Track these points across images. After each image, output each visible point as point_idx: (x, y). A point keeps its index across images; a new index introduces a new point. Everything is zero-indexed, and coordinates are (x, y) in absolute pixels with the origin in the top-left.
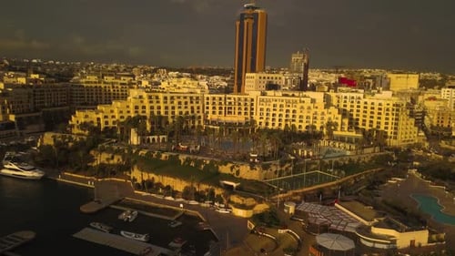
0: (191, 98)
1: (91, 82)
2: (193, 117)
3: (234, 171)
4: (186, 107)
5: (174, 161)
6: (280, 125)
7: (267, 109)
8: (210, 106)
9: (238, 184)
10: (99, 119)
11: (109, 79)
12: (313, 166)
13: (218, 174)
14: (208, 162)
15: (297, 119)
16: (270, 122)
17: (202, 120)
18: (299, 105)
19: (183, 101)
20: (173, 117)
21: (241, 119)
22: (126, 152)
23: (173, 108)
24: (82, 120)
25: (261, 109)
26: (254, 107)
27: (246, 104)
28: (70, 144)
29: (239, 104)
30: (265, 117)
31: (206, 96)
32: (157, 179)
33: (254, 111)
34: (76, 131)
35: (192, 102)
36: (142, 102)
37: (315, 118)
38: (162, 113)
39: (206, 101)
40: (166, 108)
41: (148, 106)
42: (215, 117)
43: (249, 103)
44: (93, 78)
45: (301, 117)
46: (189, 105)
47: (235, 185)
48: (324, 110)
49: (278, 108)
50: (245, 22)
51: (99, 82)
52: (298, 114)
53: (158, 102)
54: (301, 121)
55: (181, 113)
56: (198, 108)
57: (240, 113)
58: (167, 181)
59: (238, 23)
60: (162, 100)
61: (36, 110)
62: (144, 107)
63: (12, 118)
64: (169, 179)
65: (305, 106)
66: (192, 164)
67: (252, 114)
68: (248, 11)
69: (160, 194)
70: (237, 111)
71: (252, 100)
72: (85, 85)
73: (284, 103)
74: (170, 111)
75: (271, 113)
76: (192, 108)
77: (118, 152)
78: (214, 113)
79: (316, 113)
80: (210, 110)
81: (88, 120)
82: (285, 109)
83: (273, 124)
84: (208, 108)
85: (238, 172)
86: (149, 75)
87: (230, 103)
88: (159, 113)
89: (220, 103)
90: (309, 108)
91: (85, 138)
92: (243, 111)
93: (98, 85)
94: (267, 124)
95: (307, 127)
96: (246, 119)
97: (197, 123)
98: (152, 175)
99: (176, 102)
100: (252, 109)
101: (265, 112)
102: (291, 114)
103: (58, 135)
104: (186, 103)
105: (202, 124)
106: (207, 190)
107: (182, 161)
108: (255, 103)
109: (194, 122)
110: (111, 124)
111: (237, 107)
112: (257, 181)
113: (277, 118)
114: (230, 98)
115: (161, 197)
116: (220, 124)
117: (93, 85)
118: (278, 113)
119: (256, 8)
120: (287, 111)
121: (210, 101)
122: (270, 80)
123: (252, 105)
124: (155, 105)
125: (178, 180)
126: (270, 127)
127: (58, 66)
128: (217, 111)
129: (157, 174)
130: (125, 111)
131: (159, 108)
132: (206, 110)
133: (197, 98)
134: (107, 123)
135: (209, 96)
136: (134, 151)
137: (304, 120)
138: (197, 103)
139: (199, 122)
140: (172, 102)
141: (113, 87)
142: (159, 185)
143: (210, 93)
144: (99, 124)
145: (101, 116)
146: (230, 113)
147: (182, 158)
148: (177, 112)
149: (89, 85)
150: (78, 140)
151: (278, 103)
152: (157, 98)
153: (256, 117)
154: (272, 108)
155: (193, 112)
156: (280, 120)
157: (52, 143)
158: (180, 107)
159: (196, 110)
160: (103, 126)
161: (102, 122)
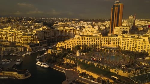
0: (96, 38)
1: (61, 29)
2: (97, 45)
3: (116, 72)
4: (94, 42)
5: (92, 65)
6: (130, 49)
7: (125, 43)
8: (103, 41)
9: (118, 78)
10: (65, 45)
11: (67, 28)
12: (148, 70)
13: (110, 72)
14: (105, 67)
15: (137, 47)
16: (126, 48)
17: (100, 46)
18: (138, 42)
19: (93, 39)
20: (90, 45)
21: (115, 46)
22: (75, 59)
23: (90, 42)
24: (60, 46)
25: (123, 43)
26: (120, 41)
27: (116, 40)
28: (56, 54)
29: (114, 40)
30: (124, 45)
31: (101, 37)
32: (87, 72)
33: (120, 43)
34: (58, 49)
35: (96, 40)
36: (79, 40)
37: (145, 47)
38: (86, 44)
39: (101, 39)
40: (88, 42)
41: (81, 41)
42: (105, 45)
43: (118, 40)
44: (62, 28)
45: (139, 46)
46: (95, 41)
47: (117, 78)
48: (149, 44)
49: (129, 43)
50: (115, 8)
51: (64, 29)
52: (138, 46)
53: (85, 40)
54: (139, 48)
55: (92, 43)
56: (99, 42)
57: (114, 44)
58: (91, 74)
59: (112, 9)
60: (86, 39)
61: (45, 39)
62: (80, 42)
63: (38, 42)
64: (92, 73)
65: (141, 42)
66: (99, 67)
67: (119, 44)
68: (116, 4)
69: (88, 79)
70: (113, 43)
71: (119, 39)
72: (59, 30)
73: (132, 41)
74: (89, 43)
75: (127, 44)
76: (96, 42)
77: (72, 59)
78: (104, 43)
79: (145, 45)
80: (103, 42)
81: (62, 46)
82: (132, 43)
83: (127, 48)
84: (102, 41)
85: (118, 73)
86: (77, 23)
87: (110, 40)
88: (85, 43)
89: (107, 40)
90: (143, 43)
91: (61, 52)
92: (115, 43)
93: (63, 30)
94: (125, 48)
95: (142, 51)
96: (117, 46)
97: (98, 47)
98: (85, 71)
99: (91, 40)
100: (119, 42)
101: (124, 44)
102: (135, 45)
103: (53, 50)
104: (94, 40)
105: (100, 47)
106: (106, 80)
107: (96, 66)
108: (120, 40)
109: (97, 47)
110: (69, 47)
111: (113, 41)
112: (126, 77)
113: (129, 46)
114: (110, 38)
115: (89, 80)
116: (107, 48)
117: (62, 30)
118: (129, 44)
119: (119, 3)
120: (133, 44)
121: (103, 39)
122: (124, 29)
123: (119, 41)
124: (84, 41)
125: (95, 74)
126: (126, 49)
127: (49, 20)
128: (106, 43)
129: (87, 71)
130: (74, 43)
131: (85, 42)
132: (101, 42)
133: (98, 38)
134: (68, 47)
135: (103, 37)
136: (78, 59)
137: (140, 48)
138: (98, 40)
139: (99, 47)
140: (89, 40)
141: (68, 31)
142: (88, 75)
143: (103, 36)
144: (65, 47)
145: (66, 44)
146: (110, 43)
147: (96, 64)
148: (91, 43)
149: (61, 30)
150: (59, 52)
151: (130, 41)
152: (84, 38)
153: (120, 45)
154: (127, 42)
155: (97, 43)
156: (130, 47)
157: (51, 53)
158: (92, 42)
159: (98, 43)
160: (67, 48)
161: (67, 46)
